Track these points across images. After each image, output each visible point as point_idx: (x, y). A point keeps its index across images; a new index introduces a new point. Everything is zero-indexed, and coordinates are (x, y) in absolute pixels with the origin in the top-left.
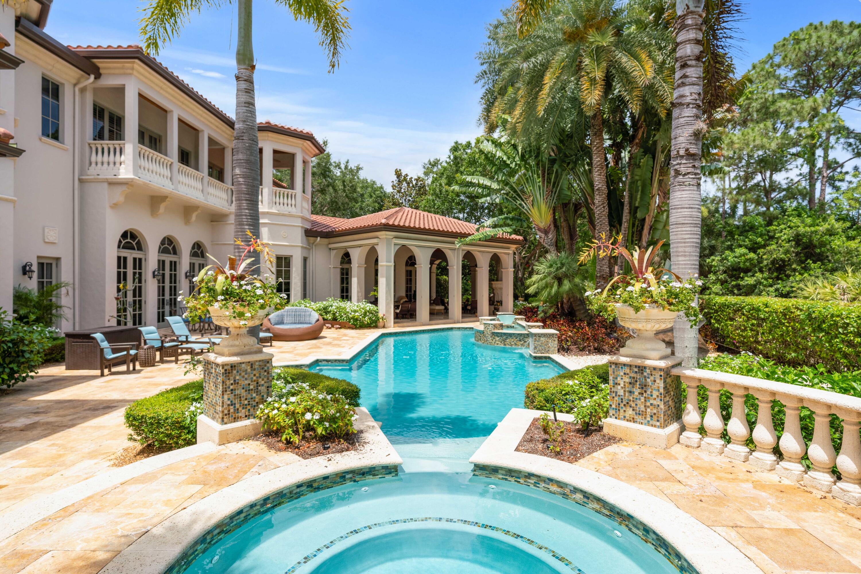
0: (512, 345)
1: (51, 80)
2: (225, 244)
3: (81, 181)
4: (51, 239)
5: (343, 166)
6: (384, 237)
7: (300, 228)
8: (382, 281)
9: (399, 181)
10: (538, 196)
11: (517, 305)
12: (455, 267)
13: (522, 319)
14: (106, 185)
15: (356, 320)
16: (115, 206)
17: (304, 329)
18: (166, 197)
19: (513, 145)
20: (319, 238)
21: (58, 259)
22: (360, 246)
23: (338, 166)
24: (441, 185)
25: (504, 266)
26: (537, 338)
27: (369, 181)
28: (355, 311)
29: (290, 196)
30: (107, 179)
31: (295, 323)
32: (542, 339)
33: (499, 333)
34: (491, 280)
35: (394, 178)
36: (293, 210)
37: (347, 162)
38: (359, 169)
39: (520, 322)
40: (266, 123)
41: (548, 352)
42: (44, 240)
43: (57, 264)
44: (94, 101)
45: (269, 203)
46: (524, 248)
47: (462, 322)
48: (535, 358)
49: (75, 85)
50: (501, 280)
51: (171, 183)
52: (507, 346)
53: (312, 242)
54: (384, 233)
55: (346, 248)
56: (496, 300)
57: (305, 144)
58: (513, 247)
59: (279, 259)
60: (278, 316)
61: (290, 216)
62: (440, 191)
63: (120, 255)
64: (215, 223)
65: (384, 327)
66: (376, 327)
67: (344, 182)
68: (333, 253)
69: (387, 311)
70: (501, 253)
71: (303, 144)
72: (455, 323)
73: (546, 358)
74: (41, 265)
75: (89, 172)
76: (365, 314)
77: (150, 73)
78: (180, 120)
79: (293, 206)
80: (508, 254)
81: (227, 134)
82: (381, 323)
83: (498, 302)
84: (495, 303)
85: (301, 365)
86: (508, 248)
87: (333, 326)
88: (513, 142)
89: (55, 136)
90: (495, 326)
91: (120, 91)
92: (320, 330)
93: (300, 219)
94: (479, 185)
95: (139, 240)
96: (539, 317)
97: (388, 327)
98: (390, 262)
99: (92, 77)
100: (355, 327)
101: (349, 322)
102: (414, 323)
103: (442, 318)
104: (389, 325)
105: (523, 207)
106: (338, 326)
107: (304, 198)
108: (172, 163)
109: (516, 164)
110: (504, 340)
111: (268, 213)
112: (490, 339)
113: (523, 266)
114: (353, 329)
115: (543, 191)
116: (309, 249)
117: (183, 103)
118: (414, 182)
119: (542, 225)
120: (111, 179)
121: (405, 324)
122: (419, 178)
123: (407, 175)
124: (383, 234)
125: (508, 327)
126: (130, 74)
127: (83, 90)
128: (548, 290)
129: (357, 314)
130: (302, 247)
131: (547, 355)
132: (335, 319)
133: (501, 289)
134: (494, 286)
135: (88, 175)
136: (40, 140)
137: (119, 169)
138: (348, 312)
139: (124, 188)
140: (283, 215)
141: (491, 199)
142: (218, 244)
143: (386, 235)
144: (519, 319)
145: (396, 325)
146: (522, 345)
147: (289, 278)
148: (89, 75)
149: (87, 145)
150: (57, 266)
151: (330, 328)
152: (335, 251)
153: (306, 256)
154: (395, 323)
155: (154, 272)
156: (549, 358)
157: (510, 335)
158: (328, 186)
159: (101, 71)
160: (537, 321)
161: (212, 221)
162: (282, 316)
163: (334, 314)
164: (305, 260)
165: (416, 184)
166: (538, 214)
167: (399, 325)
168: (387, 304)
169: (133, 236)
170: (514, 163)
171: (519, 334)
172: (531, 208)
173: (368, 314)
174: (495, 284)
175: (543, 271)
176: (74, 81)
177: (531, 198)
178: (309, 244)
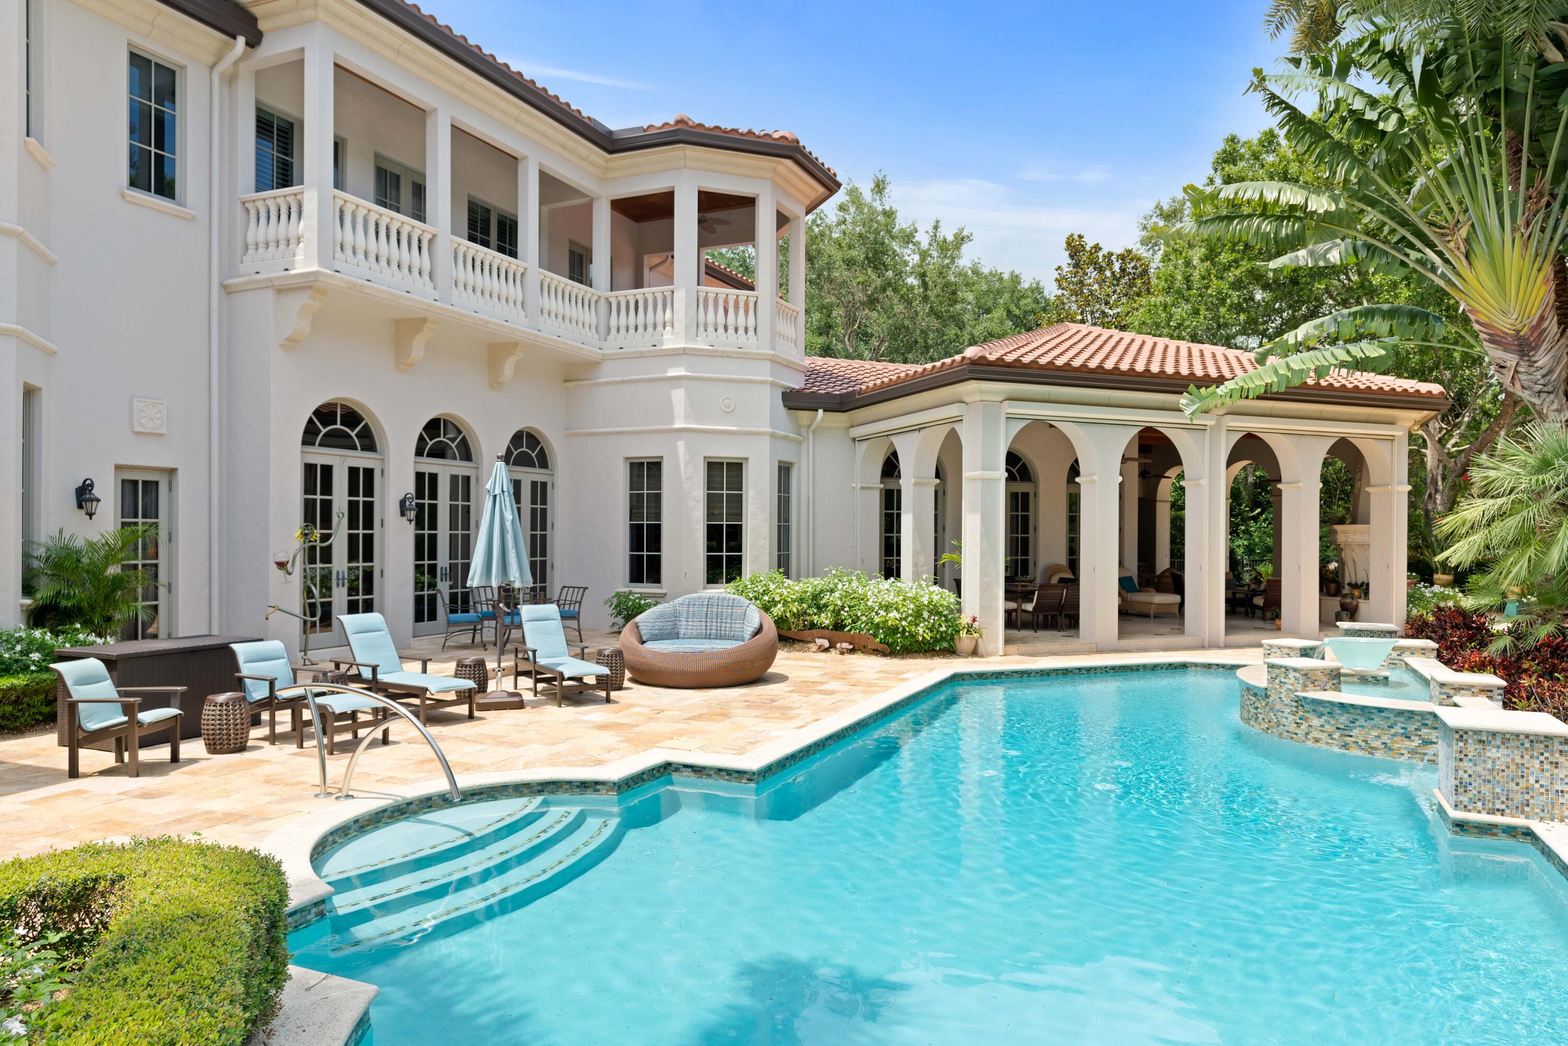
0: (1372, 750)
1: (154, 60)
2: (593, 434)
3: (227, 290)
4: (150, 427)
5: (923, 239)
6: (977, 398)
7: (767, 388)
8: (971, 524)
9: (1076, 266)
10: (1493, 221)
11: (1422, 598)
12: (1204, 482)
13: (1423, 651)
14: (270, 295)
15: (894, 630)
16: (291, 344)
17: (717, 654)
18: (424, 320)
19: (1391, 55)
20: (821, 411)
21: (171, 472)
22: (919, 428)
23: (908, 238)
24: (1188, 263)
25: (1373, 480)
26: (1472, 748)
27: (1006, 276)
28: (887, 608)
29: (742, 304)
30: (270, 279)
31: (708, 637)
32: (1492, 753)
33: (1320, 703)
34: (1328, 521)
35: (1064, 260)
36: (750, 343)
37: (936, 228)
38: (961, 239)
39: (1416, 662)
40: (678, 122)
41: (1522, 808)
42: (132, 427)
43: (170, 483)
44: (257, 102)
45: (687, 327)
46: (1457, 426)
47: (1227, 646)
48: (1461, 826)
49: (212, 67)
50: (1367, 522)
51: (430, 285)
52: (1355, 752)
53: (805, 422)
54: (973, 385)
55: (888, 434)
56: (1347, 580)
57: (780, 169)
58: (1410, 418)
59: (713, 467)
60: (661, 616)
61: (743, 356)
62: (1188, 279)
63: (312, 460)
64: (573, 384)
65: (975, 653)
66: (951, 652)
67: (923, 275)
68: (862, 448)
69: (986, 608)
70: (1364, 436)
71: (775, 171)
72: (1203, 647)
73: (1511, 831)
74: (129, 488)
75: (242, 269)
76: (918, 615)
77: (361, 15)
78: (456, 131)
79: (751, 332)
80: (1391, 439)
81: (594, 165)
82: (965, 641)
83: (1354, 586)
84: (1346, 590)
85: (597, 783)
86: (1391, 422)
87: (832, 646)
88: (1387, 42)
89: (165, 188)
90: (1308, 676)
91: (296, 67)
92: (769, 658)
93: (768, 364)
94: (1264, 210)
95: (366, 427)
96: (1494, 649)
97: (989, 655)
98: (995, 469)
99: (241, 40)
100: (889, 650)
101: (875, 635)
102: (1072, 643)
103: (1167, 630)
104: (990, 648)
105: (1433, 269)
106: (846, 645)
107: (779, 312)
108: (434, 236)
109: (1402, 122)
110: (1345, 731)
111: (685, 352)
112: (1289, 721)
113: (1450, 480)
114: (884, 655)
115: (1514, 207)
116: (799, 443)
117: (462, 88)
118: (1117, 267)
119: (1506, 324)
120: (279, 278)
121: (1040, 646)
122: (1129, 252)
123: (1097, 248)
124: (972, 389)
125: (1364, 680)
126: (314, 20)
127: (231, 80)
128: (1531, 552)
129: (894, 614)
130: (773, 436)
131: (1520, 821)
132: (838, 626)
133: (1365, 546)
134: (1341, 538)
135: (240, 276)
136: (123, 196)
137: (294, 255)
138: (871, 609)
139: (303, 299)
140: (724, 355)
141: (1312, 253)
142: (578, 435)
143: (982, 392)
144: (1413, 651)
145: (1011, 648)
146: (1413, 752)
147: (739, 516)
148: (235, 38)
149: (239, 205)
150: (170, 490)
151: (826, 650)
152: (866, 444)
153: (787, 458)
154: (1007, 641)
155: (402, 503)
156: (1529, 833)
157: (1367, 711)
158: (884, 290)
159: (262, 25)
160: (1480, 667)
161: (565, 381)
162: (676, 615)
163: (837, 613)
164: (784, 471)
165: (1123, 270)
166: (1489, 283)
167: (1023, 648)
168: (985, 589)
169: (352, 417)
170: (1394, 117)
171: (1400, 713)
172: (1462, 265)
173: (926, 614)
174: (1346, 533)
175: (1507, 485)
176: (210, 60)
177: (1464, 232)
178: (798, 429)
